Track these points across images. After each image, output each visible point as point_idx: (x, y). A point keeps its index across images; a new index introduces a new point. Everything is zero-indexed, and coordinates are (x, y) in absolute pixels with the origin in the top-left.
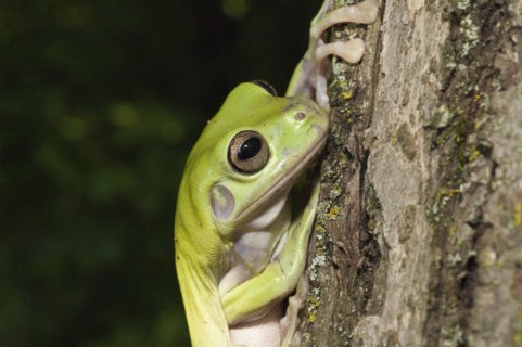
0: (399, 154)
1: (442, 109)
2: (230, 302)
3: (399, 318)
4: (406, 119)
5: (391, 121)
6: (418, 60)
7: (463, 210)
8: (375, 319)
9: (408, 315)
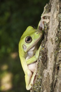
0: (51, 43)
1: (57, 37)
2: (28, 61)
3: (50, 70)
4: (52, 37)
5: (50, 37)
6: (55, 27)
7: (59, 55)
8: (46, 70)
9: (51, 70)
